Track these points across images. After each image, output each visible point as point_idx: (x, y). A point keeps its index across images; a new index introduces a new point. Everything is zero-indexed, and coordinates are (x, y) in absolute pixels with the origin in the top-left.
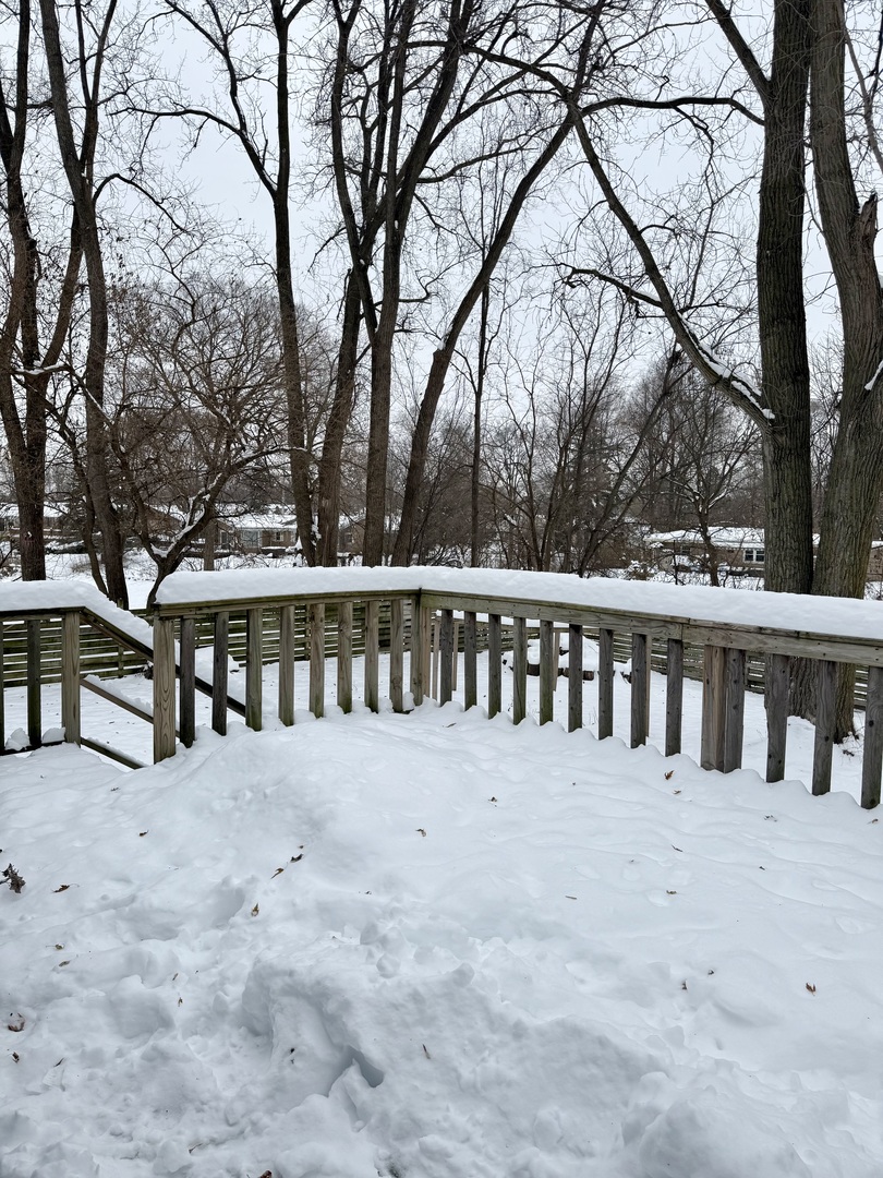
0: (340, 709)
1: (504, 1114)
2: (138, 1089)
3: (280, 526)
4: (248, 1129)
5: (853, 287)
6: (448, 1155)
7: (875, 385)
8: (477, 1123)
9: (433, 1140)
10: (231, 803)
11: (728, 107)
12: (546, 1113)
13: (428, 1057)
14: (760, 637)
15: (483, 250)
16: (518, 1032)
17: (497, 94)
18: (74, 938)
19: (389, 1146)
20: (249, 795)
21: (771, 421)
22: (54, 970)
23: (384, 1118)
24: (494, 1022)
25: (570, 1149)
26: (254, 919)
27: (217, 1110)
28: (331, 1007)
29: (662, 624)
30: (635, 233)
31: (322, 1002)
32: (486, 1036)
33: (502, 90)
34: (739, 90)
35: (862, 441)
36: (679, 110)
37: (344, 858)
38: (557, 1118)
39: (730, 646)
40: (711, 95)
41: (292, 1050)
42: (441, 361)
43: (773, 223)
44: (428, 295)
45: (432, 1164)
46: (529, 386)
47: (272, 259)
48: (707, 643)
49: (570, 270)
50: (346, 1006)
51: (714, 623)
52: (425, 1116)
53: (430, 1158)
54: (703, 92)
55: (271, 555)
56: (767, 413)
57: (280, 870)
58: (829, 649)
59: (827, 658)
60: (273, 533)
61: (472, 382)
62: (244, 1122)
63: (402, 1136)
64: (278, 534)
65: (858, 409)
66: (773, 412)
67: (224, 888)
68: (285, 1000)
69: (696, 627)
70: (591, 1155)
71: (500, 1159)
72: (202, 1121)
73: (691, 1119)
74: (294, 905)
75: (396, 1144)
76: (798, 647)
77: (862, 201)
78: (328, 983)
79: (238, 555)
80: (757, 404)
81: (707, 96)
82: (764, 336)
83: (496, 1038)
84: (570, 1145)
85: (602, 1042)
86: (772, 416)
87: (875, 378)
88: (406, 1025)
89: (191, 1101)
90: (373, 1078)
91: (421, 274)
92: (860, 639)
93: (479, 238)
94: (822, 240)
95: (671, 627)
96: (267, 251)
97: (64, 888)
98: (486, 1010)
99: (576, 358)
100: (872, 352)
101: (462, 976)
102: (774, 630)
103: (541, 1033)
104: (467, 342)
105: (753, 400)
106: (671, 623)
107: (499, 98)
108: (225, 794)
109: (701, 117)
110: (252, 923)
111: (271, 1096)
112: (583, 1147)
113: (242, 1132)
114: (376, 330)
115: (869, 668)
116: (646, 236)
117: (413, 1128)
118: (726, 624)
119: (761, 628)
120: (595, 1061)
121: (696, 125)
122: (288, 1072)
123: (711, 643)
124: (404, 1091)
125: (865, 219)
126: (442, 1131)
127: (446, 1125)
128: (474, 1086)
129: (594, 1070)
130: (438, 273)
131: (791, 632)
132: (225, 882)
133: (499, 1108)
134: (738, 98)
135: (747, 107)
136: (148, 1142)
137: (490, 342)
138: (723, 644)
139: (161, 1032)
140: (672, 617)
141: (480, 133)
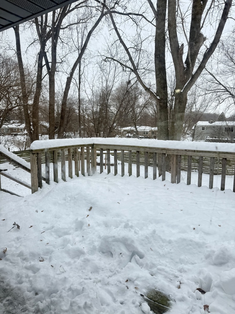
0: (76, 176)
1: (172, 259)
2: (84, 269)
3: (15, 127)
4: (117, 272)
5: (178, 67)
6: (164, 269)
7: (183, 91)
8: (167, 262)
9: (159, 267)
10: (64, 201)
11: (141, 17)
12: (182, 257)
13: (152, 250)
14: (185, 152)
15: (79, 50)
16: (170, 242)
17: (79, 6)
18: (44, 238)
19: (149, 270)
20: (69, 199)
21: (159, 99)
22: (46, 245)
23: (147, 265)
24: (163, 241)
25: (189, 263)
26: (89, 227)
27: (107, 270)
28: (129, 242)
29: (161, 150)
30: (127, 49)
31: (125, 242)
32: (163, 244)
33: (81, 5)
34: (144, 12)
35: (180, 105)
36: (129, 16)
37: (104, 211)
38: (185, 258)
39: (178, 154)
40: (137, 13)
41: (121, 254)
42: (69, 80)
43: (158, 49)
44: (62, 61)
45: (161, 272)
46: (91, 88)
47: (15, 48)
48: (172, 154)
49: (105, 58)
50: (133, 241)
51: (174, 149)
52: (155, 263)
53: (160, 271)
54: (135, 12)
55: (13, 135)
56: (158, 97)
57: (88, 215)
58: (202, 154)
59: (201, 156)
60: (13, 129)
61: (77, 86)
62: (115, 271)
63: (151, 268)
64: (15, 129)
65: (179, 97)
66: (159, 97)
67: (77, 221)
68: (114, 243)
69: (170, 150)
70: (195, 263)
71: (175, 268)
72: (105, 272)
73: (226, 250)
74: (97, 223)
75: (150, 269)
76: (195, 154)
77: (180, 45)
78: (126, 237)
79: (3, 136)
80: (156, 95)
81: (136, 13)
82: (157, 78)
83: (165, 244)
84: (190, 262)
85: (191, 241)
86: (159, 98)
87: (183, 89)
88: (146, 244)
89: (100, 269)
90: (141, 257)
91: (60, 55)
92: (209, 151)
93: (77, 46)
94: (171, 54)
95: (163, 150)
96: (13, 46)
97: (31, 226)
98: (161, 239)
99: (103, 81)
100: (182, 83)
101: (154, 232)
102: (189, 150)
103: (176, 241)
104: (76, 75)
105: (155, 94)
106: (164, 149)
107: (80, 7)
108: (61, 199)
109: (135, 19)
110: (89, 228)
111: (119, 265)
112: (193, 262)
113: (115, 273)
114: (50, 71)
115: (211, 158)
116: (129, 50)
117: (153, 265)
118: (177, 149)
119: (186, 150)
120: (190, 245)
121: (133, 21)
122: (122, 258)
123: (173, 154)
124: (149, 258)
125: (181, 50)
126: (160, 265)
127: (161, 263)
128: (164, 255)
129: (191, 247)
130: (65, 55)
131: (193, 150)
132: (77, 219)
133: (171, 258)
134: (144, 14)
135: (146, 17)
136: (96, 279)
137: (81, 75)
138: (176, 154)
139: (82, 256)
140: (164, 148)
141: (77, 16)
